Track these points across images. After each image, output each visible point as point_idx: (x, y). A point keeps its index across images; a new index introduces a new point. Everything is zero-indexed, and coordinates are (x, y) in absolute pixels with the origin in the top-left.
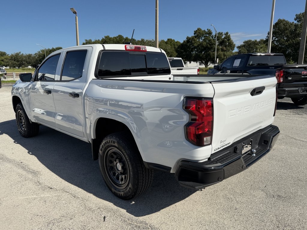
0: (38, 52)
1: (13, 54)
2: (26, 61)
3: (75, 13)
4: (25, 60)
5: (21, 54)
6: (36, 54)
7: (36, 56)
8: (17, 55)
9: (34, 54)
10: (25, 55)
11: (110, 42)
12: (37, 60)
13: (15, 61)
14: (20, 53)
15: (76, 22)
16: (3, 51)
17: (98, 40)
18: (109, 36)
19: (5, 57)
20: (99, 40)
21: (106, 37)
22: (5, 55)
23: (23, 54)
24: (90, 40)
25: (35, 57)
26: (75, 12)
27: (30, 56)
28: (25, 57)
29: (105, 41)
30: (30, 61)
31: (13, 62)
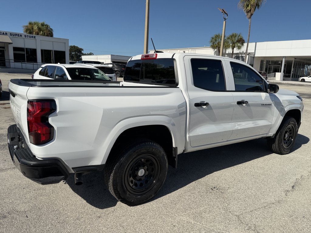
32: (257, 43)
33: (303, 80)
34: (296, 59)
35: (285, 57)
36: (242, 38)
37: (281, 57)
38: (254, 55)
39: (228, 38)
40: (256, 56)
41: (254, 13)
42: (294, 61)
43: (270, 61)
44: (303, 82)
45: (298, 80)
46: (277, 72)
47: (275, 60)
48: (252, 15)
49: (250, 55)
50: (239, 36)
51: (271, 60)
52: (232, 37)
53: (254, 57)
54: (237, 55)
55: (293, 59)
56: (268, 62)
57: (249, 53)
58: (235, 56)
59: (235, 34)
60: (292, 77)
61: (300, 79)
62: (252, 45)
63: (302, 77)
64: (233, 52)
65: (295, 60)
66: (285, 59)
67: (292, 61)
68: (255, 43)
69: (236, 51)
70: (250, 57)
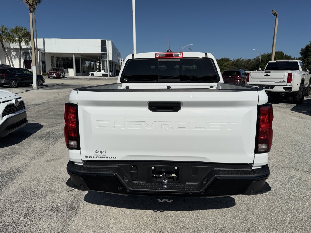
0: (257, 57)
1: (235, 59)
2: (245, 67)
3: (275, 15)
4: (243, 65)
5: (242, 59)
7: (255, 61)
8: (238, 60)
9: (253, 59)
10: (245, 60)
12: (254, 65)
13: (235, 66)
14: (241, 58)
15: (275, 25)
16: (227, 58)
19: (228, 63)
22: (229, 60)
23: (243, 59)
25: (253, 62)
27: (249, 61)
28: (245, 62)
30: (248, 66)
31: (233, 67)
32: (45, 39)
33: (93, 75)
34: (82, 56)
35: (75, 54)
36: (29, 33)
37: (70, 53)
38: (44, 51)
39: (12, 31)
40: (46, 52)
41: (37, 7)
42: (81, 58)
43: (60, 58)
44: (93, 76)
45: (88, 75)
46: (69, 68)
47: (64, 56)
48: (35, 9)
49: (40, 52)
50: (25, 30)
52: (16, 30)
53: (44, 53)
54: (26, 51)
55: (80, 56)
56: (58, 58)
57: (39, 49)
58: (23, 51)
59: (19, 27)
60: (82, 73)
61: (90, 74)
62: (40, 41)
63: (91, 72)
64: (20, 47)
66: (75, 55)
67: (79, 58)
68: (43, 39)
69: (24, 46)
70: (40, 53)
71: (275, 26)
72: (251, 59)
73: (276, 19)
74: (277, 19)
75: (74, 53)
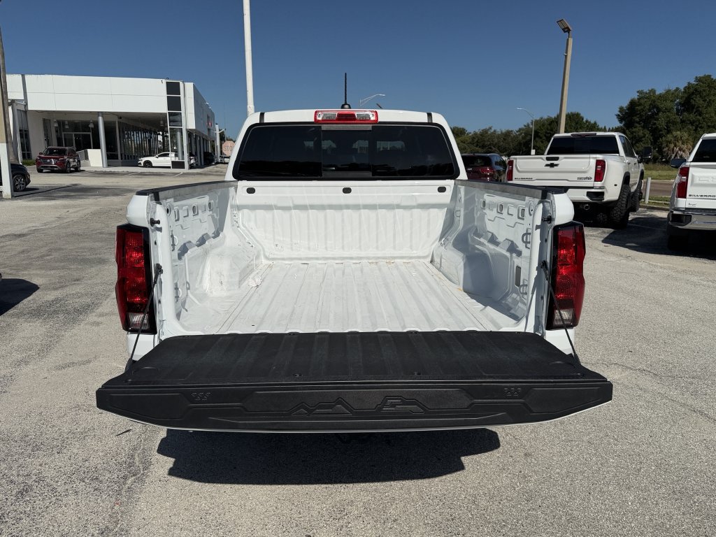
0: (525, 126)
1: (477, 131)
2: (499, 147)
3: (567, 30)
4: (496, 144)
5: (492, 131)
6: (520, 130)
7: (521, 134)
8: (485, 132)
9: (517, 129)
10: (500, 133)
11: (710, 91)
12: (520, 144)
13: (477, 146)
14: (490, 128)
15: (567, 52)
16: (462, 127)
17: (674, 88)
18: (710, 76)
19: (462, 138)
20: (677, 89)
21: (699, 80)
22: (465, 133)
23: (495, 131)
24: (652, 89)
25: (516, 137)
26: (568, 28)
27: (508, 134)
28: (498, 137)
29: (696, 90)
30: (507, 146)
32: (28, 77)
33: (148, 164)
34: (121, 118)
35: (103, 114)
37: (91, 112)
38: (26, 105)
40: (30, 108)
42: (118, 123)
43: (66, 123)
44: (149, 167)
45: (137, 165)
46: (90, 148)
47: (77, 119)
49: (16, 107)
51: (66, 118)
53: (26, 112)
55: (116, 119)
56: (61, 124)
57: (13, 101)
60: (122, 158)
61: (142, 163)
62: (14, 81)
63: (145, 156)
65: (120, 120)
66: (103, 117)
67: (115, 123)
68: (21, 76)
70: (16, 111)
71: (566, 56)
72: (512, 131)
73: (568, 40)
74: (571, 41)
75: (102, 112)
